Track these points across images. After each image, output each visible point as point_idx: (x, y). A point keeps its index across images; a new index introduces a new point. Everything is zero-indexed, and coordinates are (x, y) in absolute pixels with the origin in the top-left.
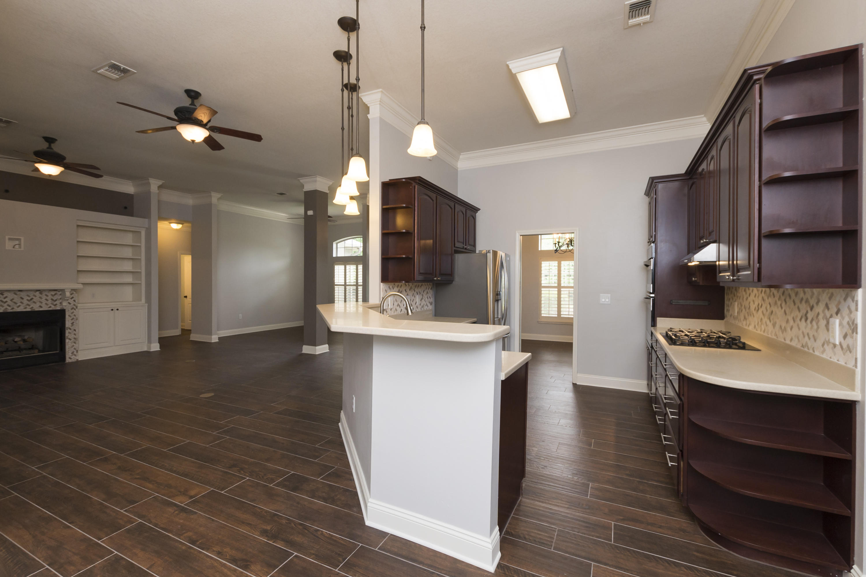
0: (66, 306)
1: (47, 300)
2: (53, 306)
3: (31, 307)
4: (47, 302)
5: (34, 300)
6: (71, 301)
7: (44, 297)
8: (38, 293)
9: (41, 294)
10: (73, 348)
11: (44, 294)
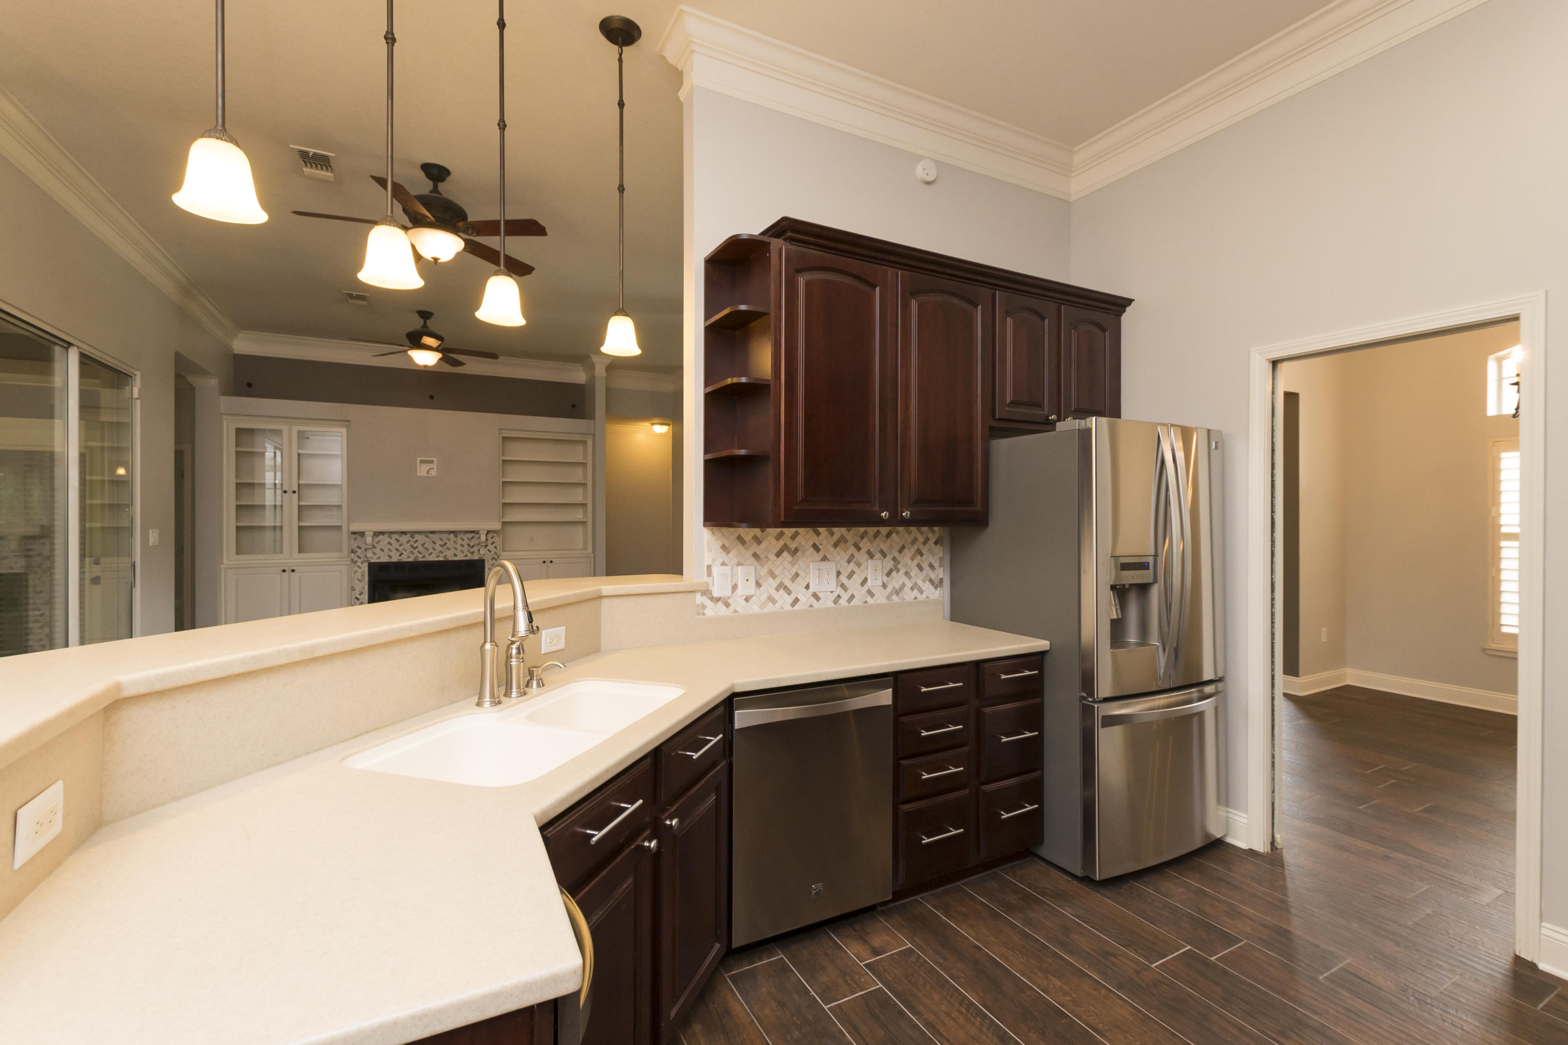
0: (484, 555)
2: (469, 555)
3: (444, 554)
4: (463, 549)
5: (447, 545)
6: (491, 548)
7: (460, 542)
8: (453, 534)
9: (456, 537)
11: (459, 538)
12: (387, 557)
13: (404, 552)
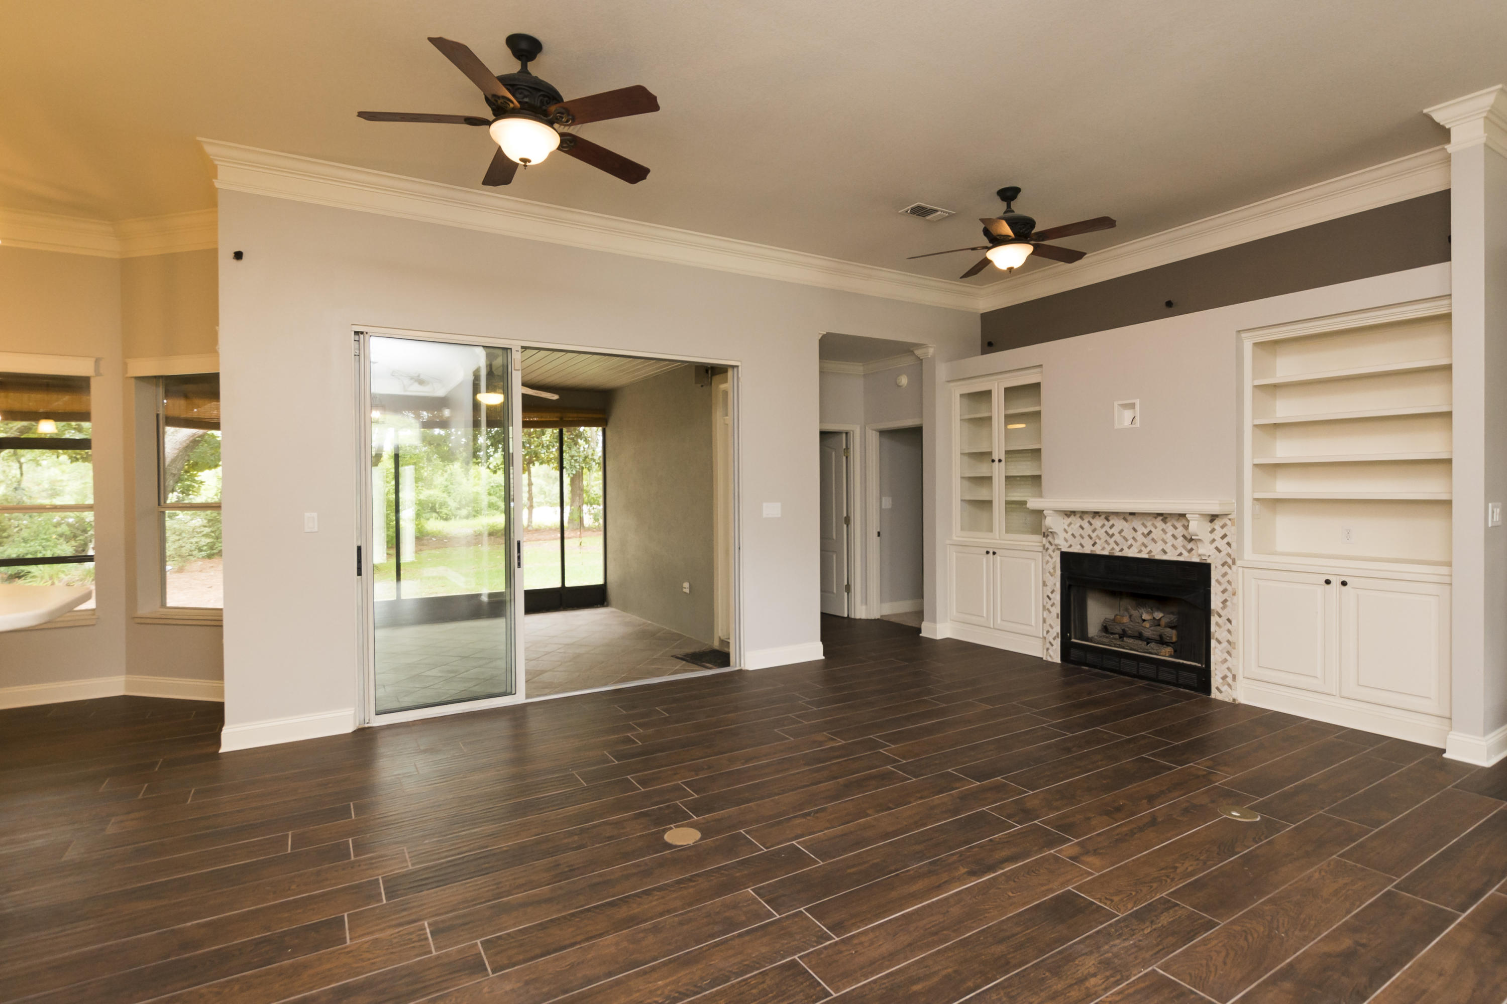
0: (1211, 556)
1: (1174, 536)
2: (1185, 553)
3: (1148, 549)
4: (1176, 543)
5: (1152, 535)
6: (1221, 544)
7: (1170, 531)
8: (1161, 518)
9: (1166, 524)
10: (1226, 666)
11: (1169, 524)
12: (1079, 546)
13: (1097, 541)
